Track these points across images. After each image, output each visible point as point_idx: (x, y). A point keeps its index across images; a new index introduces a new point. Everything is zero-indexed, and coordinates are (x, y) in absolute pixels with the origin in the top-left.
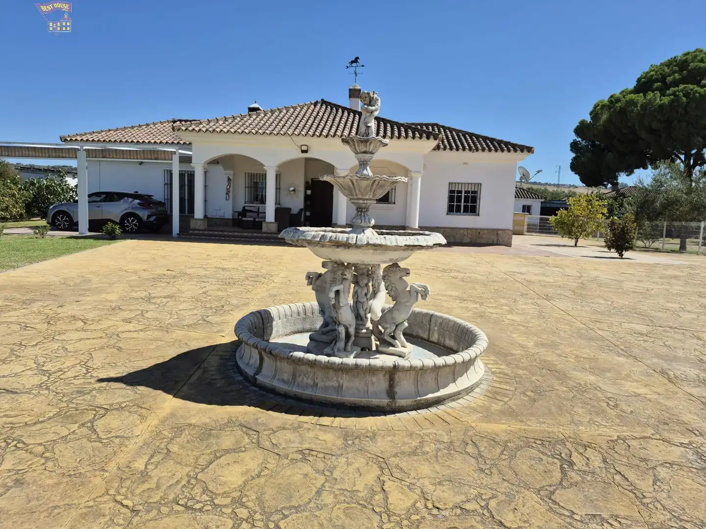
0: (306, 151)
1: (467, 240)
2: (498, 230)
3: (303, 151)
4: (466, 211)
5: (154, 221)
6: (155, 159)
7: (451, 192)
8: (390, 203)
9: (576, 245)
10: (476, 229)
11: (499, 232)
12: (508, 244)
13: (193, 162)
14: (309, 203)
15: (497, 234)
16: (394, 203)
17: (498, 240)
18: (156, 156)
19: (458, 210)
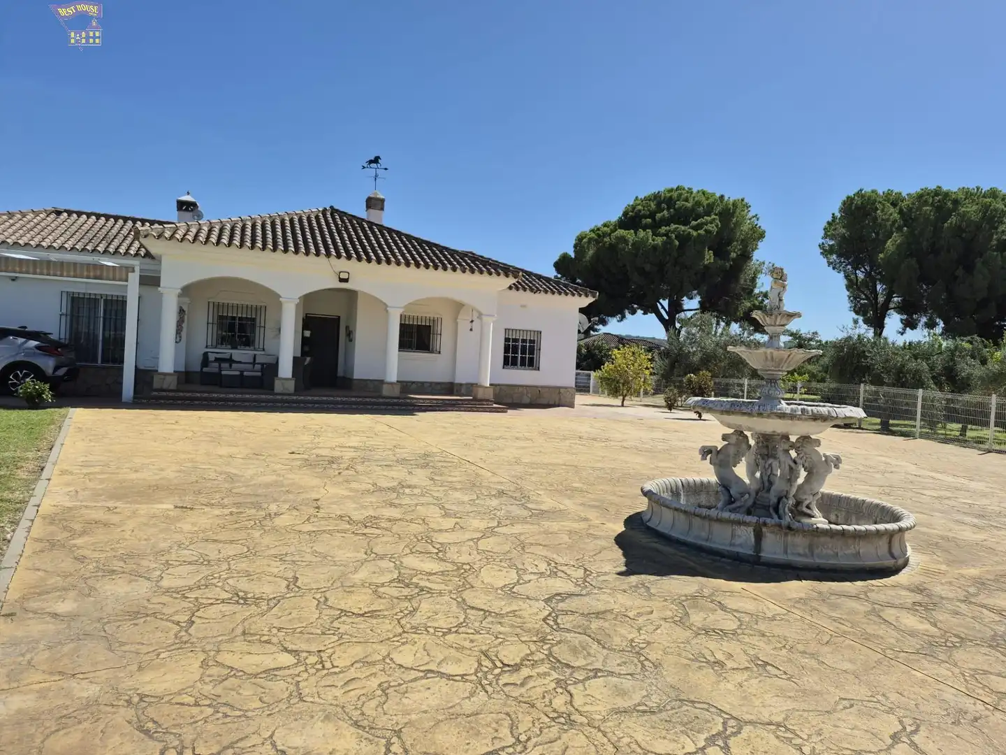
0: (346, 280)
1: (526, 400)
2: (559, 388)
3: (342, 280)
4: (523, 364)
5: (64, 375)
6: (96, 278)
7: (507, 340)
8: (432, 352)
9: (623, 406)
10: (537, 387)
11: (562, 390)
12: (571, 405)
13: (161, 285)
14: (307, 349)
15: (560, 393)
16: (440, 353)
17: (560, 399)
18: (98, 273)
19: (514, 364)
